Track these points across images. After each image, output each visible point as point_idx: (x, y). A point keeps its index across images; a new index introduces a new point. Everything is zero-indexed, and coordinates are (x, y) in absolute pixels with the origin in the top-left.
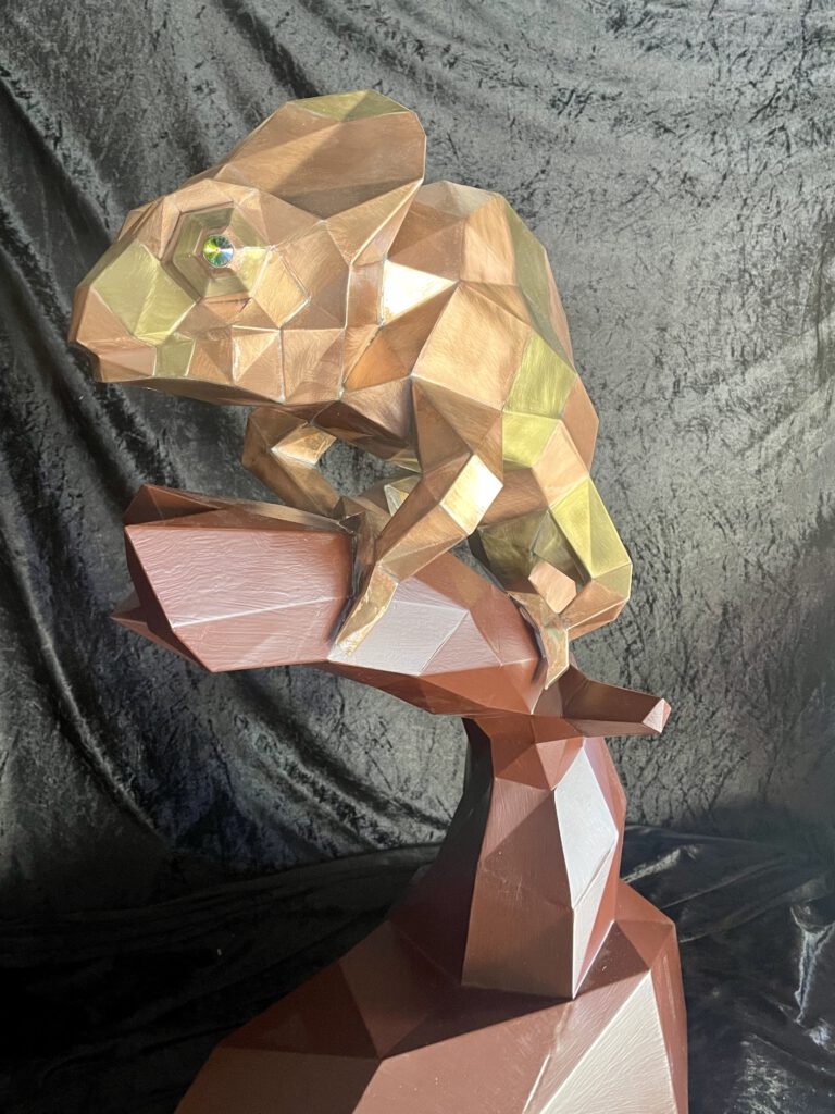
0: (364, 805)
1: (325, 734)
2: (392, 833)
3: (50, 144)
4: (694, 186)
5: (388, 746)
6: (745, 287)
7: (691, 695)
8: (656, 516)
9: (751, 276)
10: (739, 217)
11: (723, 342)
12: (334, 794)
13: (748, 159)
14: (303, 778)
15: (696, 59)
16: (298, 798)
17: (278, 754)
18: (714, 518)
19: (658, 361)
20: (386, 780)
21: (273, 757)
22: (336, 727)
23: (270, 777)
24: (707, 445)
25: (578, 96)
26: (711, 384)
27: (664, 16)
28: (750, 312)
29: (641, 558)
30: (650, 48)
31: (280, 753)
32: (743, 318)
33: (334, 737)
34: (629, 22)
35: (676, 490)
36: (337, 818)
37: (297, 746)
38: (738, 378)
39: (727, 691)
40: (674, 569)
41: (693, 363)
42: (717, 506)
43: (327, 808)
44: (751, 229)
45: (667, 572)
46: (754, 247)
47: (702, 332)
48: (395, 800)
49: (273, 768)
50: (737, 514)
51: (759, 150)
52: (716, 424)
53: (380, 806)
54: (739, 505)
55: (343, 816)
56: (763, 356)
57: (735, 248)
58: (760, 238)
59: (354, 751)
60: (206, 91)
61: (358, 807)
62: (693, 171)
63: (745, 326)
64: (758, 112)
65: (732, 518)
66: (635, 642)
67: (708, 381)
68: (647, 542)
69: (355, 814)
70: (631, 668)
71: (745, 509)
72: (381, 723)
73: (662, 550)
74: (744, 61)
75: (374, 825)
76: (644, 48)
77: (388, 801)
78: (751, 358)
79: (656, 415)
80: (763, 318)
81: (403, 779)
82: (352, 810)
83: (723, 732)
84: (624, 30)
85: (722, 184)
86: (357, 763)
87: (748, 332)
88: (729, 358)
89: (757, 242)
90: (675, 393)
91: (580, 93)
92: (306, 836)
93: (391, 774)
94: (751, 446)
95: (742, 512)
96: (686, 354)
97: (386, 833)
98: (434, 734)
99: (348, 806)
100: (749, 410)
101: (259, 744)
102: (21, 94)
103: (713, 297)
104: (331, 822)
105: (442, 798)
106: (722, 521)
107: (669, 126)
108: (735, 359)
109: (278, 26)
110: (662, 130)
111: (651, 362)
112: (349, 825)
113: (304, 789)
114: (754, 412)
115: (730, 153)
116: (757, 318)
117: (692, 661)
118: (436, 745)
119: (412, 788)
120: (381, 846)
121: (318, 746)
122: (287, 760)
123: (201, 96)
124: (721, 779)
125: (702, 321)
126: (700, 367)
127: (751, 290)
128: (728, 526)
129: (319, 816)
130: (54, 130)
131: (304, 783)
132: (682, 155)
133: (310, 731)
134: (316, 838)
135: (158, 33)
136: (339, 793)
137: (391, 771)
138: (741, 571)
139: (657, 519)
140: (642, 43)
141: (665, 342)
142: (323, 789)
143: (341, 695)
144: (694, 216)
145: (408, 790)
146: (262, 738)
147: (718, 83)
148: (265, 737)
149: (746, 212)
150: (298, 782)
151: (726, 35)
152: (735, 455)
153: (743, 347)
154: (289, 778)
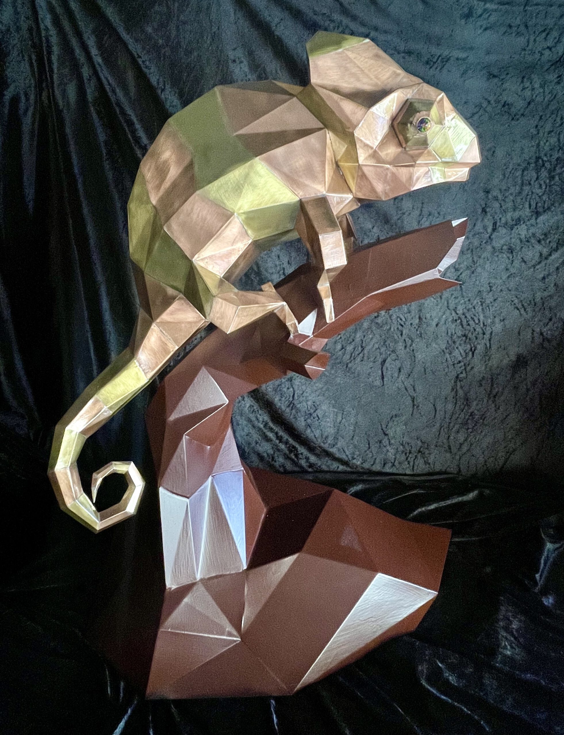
0: (303, 447)
1: (283, 408)
2: (317, 464)
3: (159, 91)
4: (510, 109)
5: (317, 418)
6: (539, 167)
7: (493, 405)
8: (479, 301)
9: (543, 161)
10: (537, 126)
11: (524, 200)
12: (287, 439)
13: (544, 92)
14: (271, 429)
15: (514, 35)
16: (267, 439)
17: (259, 416)
18: (515, 304)
19: (484, 211)
20: (315, 436)
21: (256, 417)
22: (289, 405)
23: (254, 426)
24: (513, 261)
25: (442, 59)
26: (516, 225)
27: (496, 11)
28: (542, 182)
29: (469, 325)
30: (486, 29)
31: (260, 415)
32: (537, 186)
33: (288, 410)
34: (474, 15)
35: (492, 287)
36: (287, 452)
37: (269, 412)
38: (533, 221)
39: (516, 404)
40: (488, 333)
41: (505, 212)
42: (516, 297)
43: (282, 446)
44: (544, 133)
45: (484, 334)
46: (545, 143)
47: (511, 194)
48: (319, 447)
49: (256, 423)
50: (528, 302)
51: (551, 88)
52: (518, 248)
53: (311, 449)
54: (531, 297)
55: (291, 451)
56: (549, 208)
57: (533, 144)
58: (549, 139)
59: (299, 419)
60: (238, 62)
61: (299, 449)
62: (510, 100)
63: (540, 192)
64: (552, 65)
65: (526, 304)
66: (462, 373)
67: (514, 222)
68: (473, 316)
69: (297, 452)
70: (458, 387)
71: (534, 300)
72: (314, 405)
73: (481, 321)
74: (544, 34)
75: (307, 459)
76: (482, 29)
77: (316, 447)
78: (541, 210)
79: (482, 242)
80: (550, 186)
81: (324, 437)
82: (296, 449)
83: (512, 427)
84: (471, 19)
85: (527, 107)
86: (300, 424)
87: (540, 194)
88: (528, 210)
89: (547, 141)
90: (494, 230)
91: (443, 57)
92: (270, 460)
93: (318, 433)
94: (540, 263)
95: (532, 302)
96: (501, 207)
97: (313, 464)
98: (343, 414)
99: (294, 447)
100: (539, 241)
101: (249, 409)
102: (146, 67)
103: (519, 173)
104: (285, 454)
105: (346, 449)
106: (520, 306)
107: (495, 74)
108: (531, 210)
109: (276, 26)
110: (491, 76)
111: (480, 211)
112: (293, 457)
113: (271, 435)
114: (543, 242)
115: (533, 89)
116: (546, 186)
117: (495, 386)
118: (344, 420)
119: (329, 442)
120: (310, 470)
121: (279, 414)
122: (263, 419)
123: (235, 65)
124: (508, 454)
125: (512, 187)
126: (509, 215)
127: (543, 170)
128: (523, 309)
129: (279, 450)
130: (161, 85)
131: (272, 432)
132: (503, 90)
133: (275, 405)
134: (275, 462)
135: (214, 33)
136: (290, 439)
137: (318, 431)
138: (529, 336)
139: (480, 303)
140: (481, 26)
141: (489, 199)
142: (281, 437)
143: (293, 388)
144: (509, 126)
145: (327, 442)
146: (251, 406)
147: (527, 49)
148: (253, 406)
149: (541, 123)
150: (268, 431)
151: (534, 20)
152: (530, 268)
153: (537, 203)
154: (263, 429)
